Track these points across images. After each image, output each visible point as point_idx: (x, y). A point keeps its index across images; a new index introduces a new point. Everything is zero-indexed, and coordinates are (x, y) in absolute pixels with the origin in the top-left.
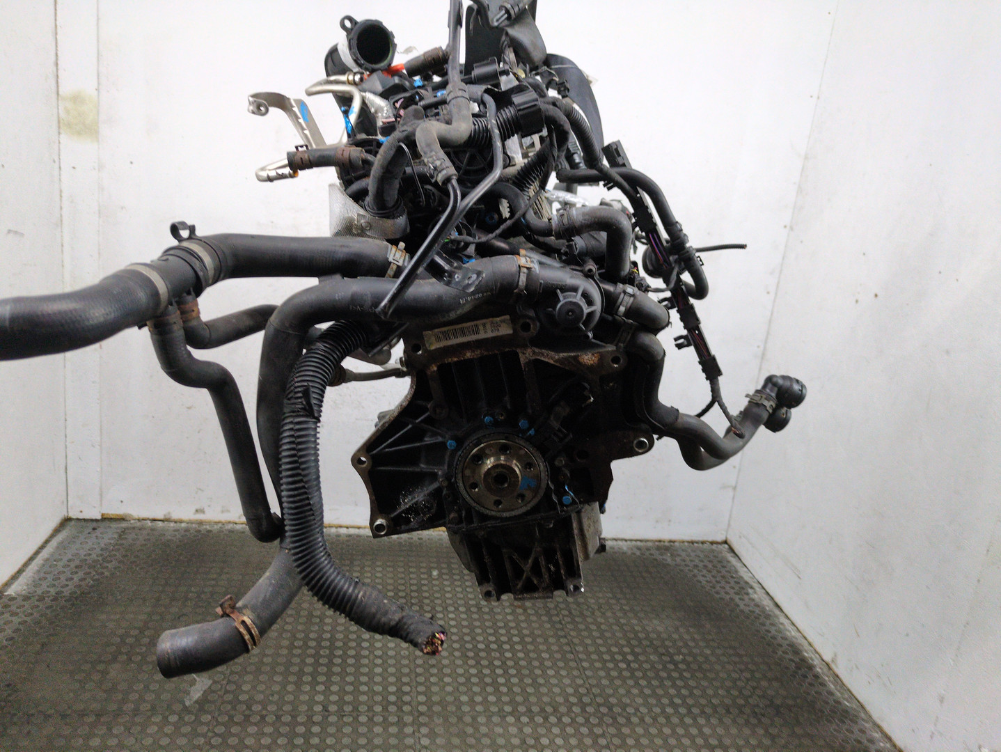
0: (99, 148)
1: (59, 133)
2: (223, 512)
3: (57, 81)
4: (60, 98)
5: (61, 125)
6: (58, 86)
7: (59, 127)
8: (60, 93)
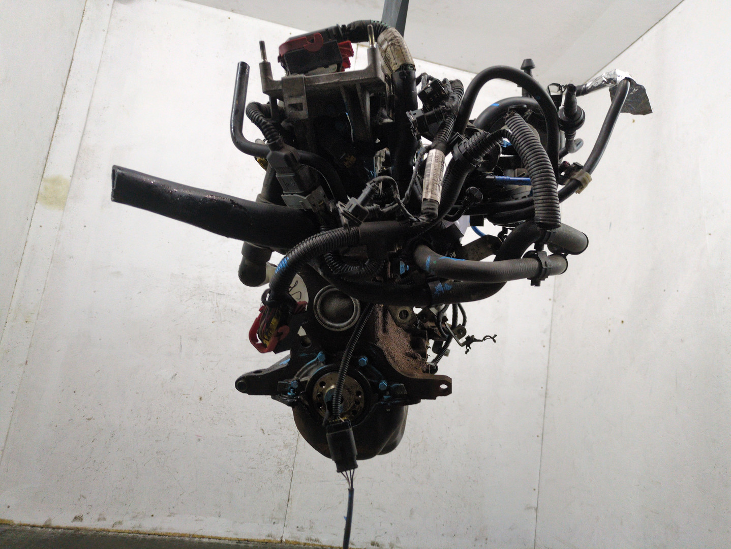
0: (63, 214)
1: (36, 202)
2: (99, 520)
3: (44, 169)
4: (43, 180)
5: (39, 197)
6: (44, 172)
7: (37, 199)
8: (45, 176)
